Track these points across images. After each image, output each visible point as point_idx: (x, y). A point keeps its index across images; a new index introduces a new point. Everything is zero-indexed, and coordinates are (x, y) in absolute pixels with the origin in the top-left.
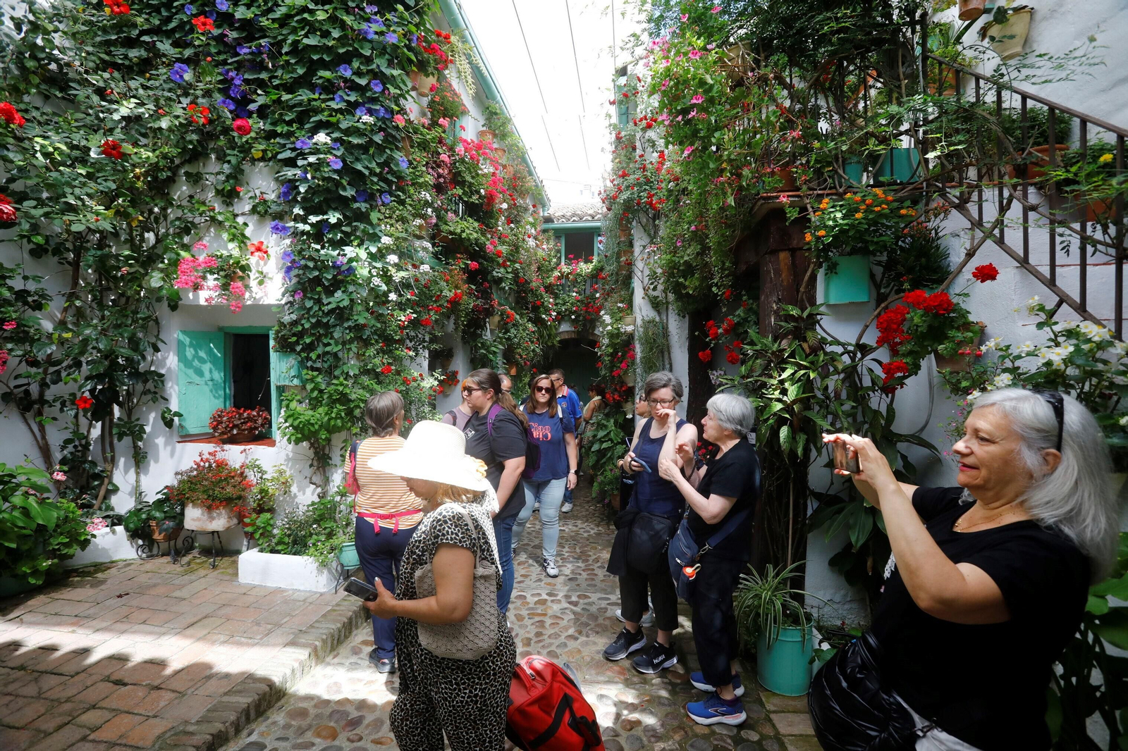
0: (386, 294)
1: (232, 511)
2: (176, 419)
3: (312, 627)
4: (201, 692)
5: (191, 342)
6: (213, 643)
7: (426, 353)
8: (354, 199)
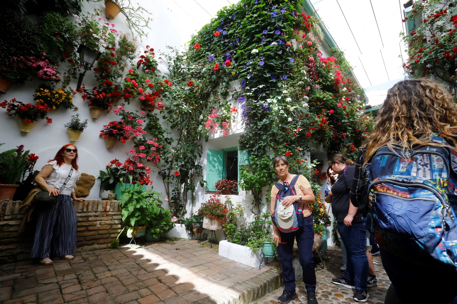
0: (286, 119)
1: (219, 222)
2: (205, 183)
3: (244, 282)
4: (185, 297)
5: (212, 154)
6: (199, 276)
7: (309, 153)
8: (270, 78)
